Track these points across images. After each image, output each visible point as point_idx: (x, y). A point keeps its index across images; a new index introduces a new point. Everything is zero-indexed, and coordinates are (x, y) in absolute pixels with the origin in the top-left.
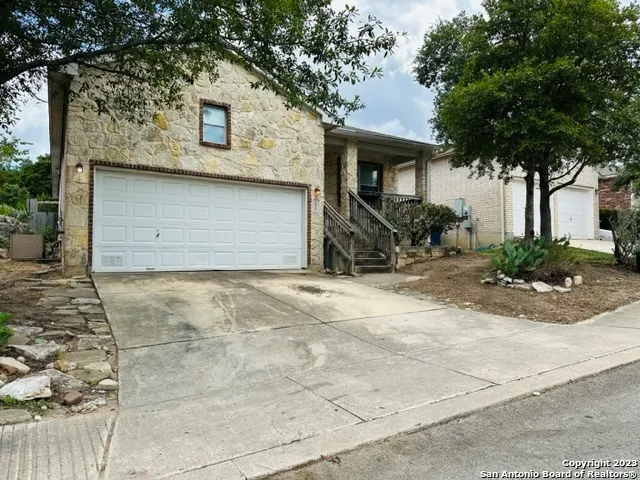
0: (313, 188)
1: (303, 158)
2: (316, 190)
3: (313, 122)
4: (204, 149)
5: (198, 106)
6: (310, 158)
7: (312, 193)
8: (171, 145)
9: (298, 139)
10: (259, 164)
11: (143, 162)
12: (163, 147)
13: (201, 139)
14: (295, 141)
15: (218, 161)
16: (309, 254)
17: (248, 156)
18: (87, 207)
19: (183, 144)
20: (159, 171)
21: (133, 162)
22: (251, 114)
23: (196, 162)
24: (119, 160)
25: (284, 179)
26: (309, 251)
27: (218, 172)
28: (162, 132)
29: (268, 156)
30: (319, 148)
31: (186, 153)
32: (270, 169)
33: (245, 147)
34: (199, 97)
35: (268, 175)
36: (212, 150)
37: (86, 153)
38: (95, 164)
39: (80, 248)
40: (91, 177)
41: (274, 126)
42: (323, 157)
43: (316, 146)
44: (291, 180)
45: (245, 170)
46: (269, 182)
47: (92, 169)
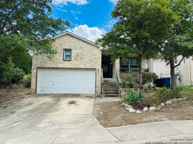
0: (97, 69)
1: (94, 61)
2: (98, 70)
3: (98, 50)
4: (64, 61)
5: (63, 50)
6: (97, 60)
7: (97, 71)
8: (56, 61)
9: (92, 55)
10: (80, 64)
11: (49, 66)
12: (54, 62)
13: (63, 59)
14: (91, 56)
15: (68, 64)
16: (96, 90)
17: (77, 62)
18: (36, 78)
19: (59, 61)
20: (53, 68)
21: (46, 67)
22: (77, 50)
23: (62, 65)
24: (43, 67)
25: (88, 67)
26: (96, 89)
27: (68, 67)
28: (53, 58)
29: (83, 61)
30: (100, 57)
31: (59, 63)
32: (83, 65)
33: (76, 60)
34: (63, 48)
35: (83, 67)
36: (66, 61)
37: (36, 66)
38: (37, 68)
39: (34, 88)
40: (37, 71)
41: (85, 52)
42: (101, 59)
43: (98, 57)
44: (90, 67)
45: (75, 66)
46: (83, 69)
47: (37, 69)
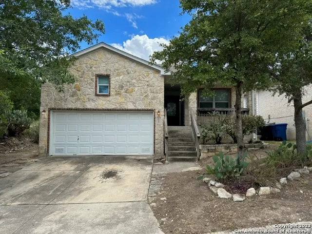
0: (157, 111)
1: (151, 95)
2: (159, 112)
3: (157, 75)
4: (97, 97)
5: (94, 77)
6: (156, 95)
7: (156, 114)
8: (82, 97)
9: (148, 85)
10: (125, 101)
11: (70, 106)
12: (79, 99)
13: (96, 93)
14: (146, 87)
15: (104, 103)
16: (154, 148)
17: (120, 98)
18: (47, 128)
19: (87, 96)
20: (77, 110)
21: (66, 107)
22: (121, 77)
23: (93, 104)
24: (60, 107)
25: (140, 108)
26: (154, 146)
27: (104, 108)
28: (78, 92)
29: (130, 97)
30: (161, 89)
31: (89, 101)
32: (131, 103)
33: (118, 94)
34: (95, 73)
35: (131, 106)
36: (101, 97)
37: (47, 105)
38: (50, 110)
39: (44, 146)
40: (49, 115)
41: (134, 81)
42: (163, 93)
43: (159, 88)
44: (143, 108)
45: (118, 105)
46: (131, 110)
47: (49, 112)
